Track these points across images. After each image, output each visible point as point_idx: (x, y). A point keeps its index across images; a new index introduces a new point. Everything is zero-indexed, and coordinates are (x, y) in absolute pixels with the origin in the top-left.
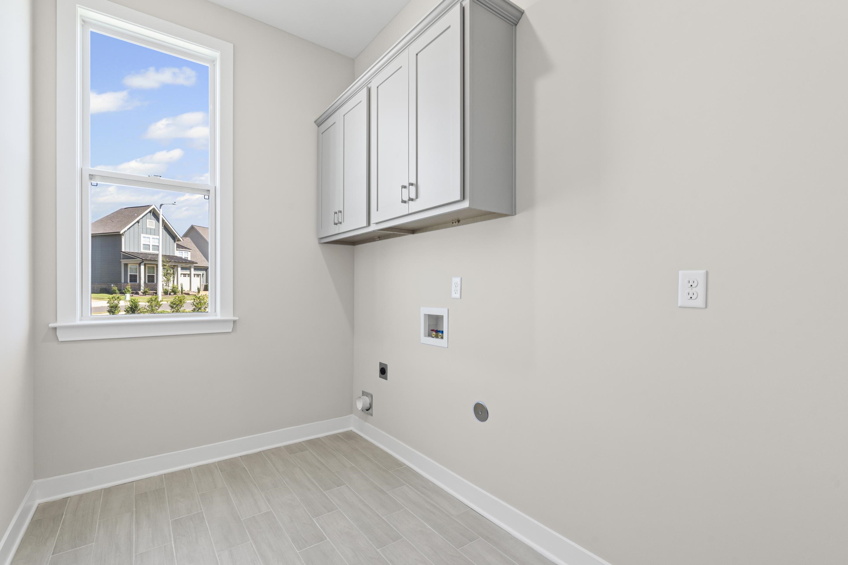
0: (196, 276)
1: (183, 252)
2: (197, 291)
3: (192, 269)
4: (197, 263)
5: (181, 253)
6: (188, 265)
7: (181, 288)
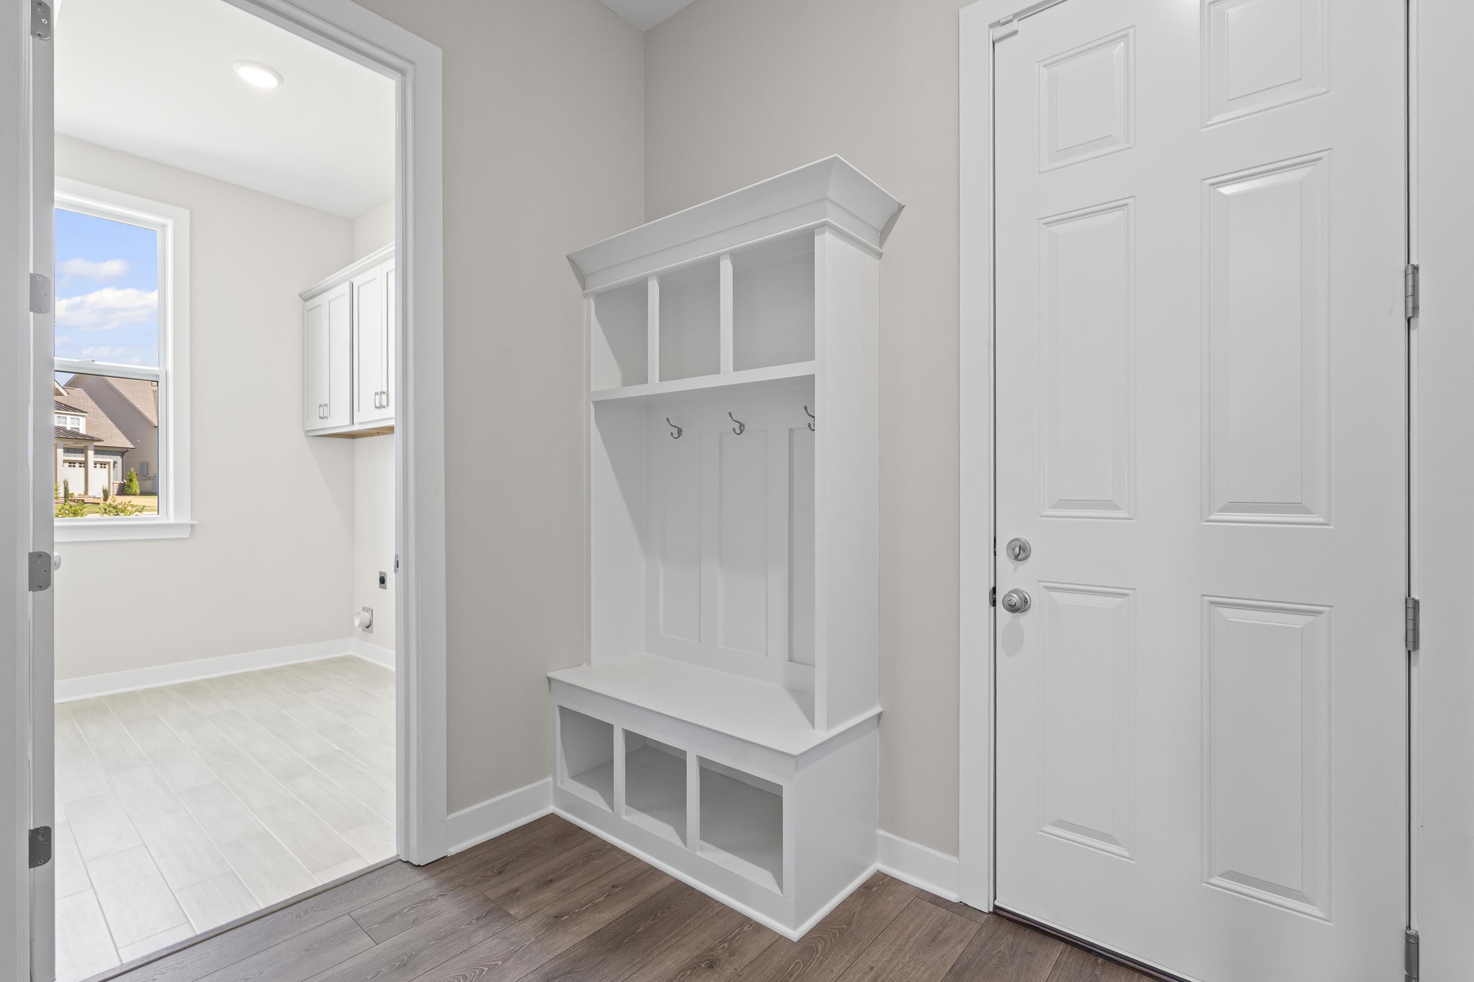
0: (98, 466)
1: (68, 417)
2: (102, 495)
3: (91, 453)
4: (100, 441)
5: (62, 419)
6: (80, 444)
7: (63, 490)
